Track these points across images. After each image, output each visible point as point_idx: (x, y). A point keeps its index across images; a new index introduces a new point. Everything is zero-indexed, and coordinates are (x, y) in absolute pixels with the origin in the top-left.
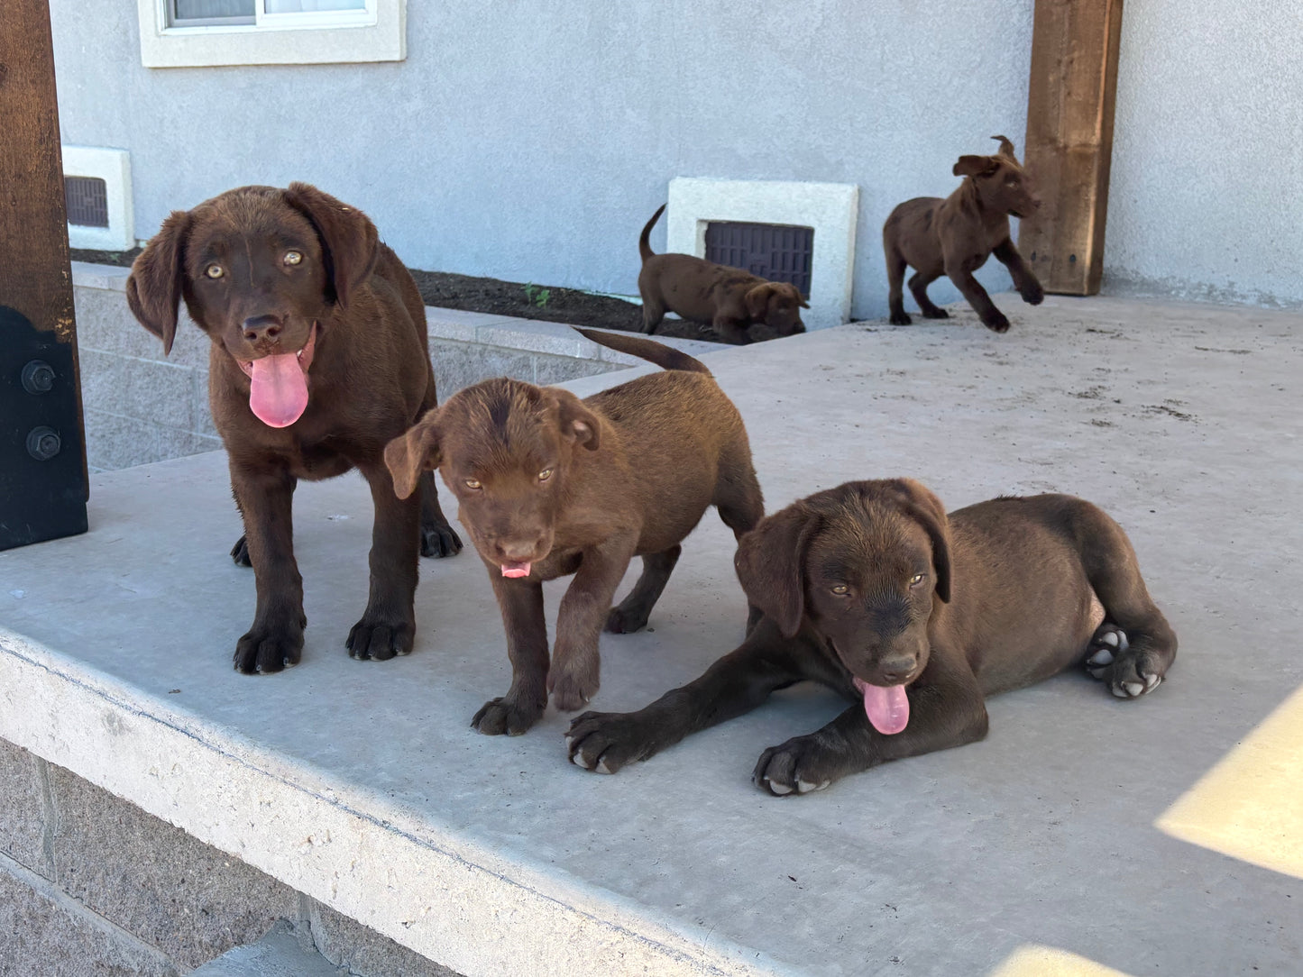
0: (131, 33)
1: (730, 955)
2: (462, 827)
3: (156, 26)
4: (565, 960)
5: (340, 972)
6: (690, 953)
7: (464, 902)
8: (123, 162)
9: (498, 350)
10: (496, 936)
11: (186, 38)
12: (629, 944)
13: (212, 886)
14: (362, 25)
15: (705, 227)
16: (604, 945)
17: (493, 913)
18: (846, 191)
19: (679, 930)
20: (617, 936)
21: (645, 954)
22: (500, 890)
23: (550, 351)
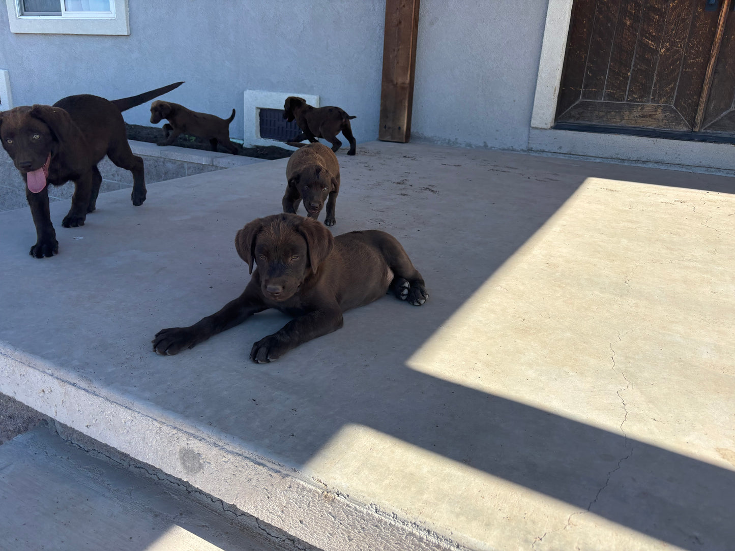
0: (5, 18)
1: (222, 438)
2: (108, 385)
3: (16, 14)
4: (155, 441)
5: (67, 443)
6: (205, 438)
7: (111, 417)
8: (5, 75)
9: (171, 161)
10: (125, 431)
11: (30, 21)
12: (180, 434)
13: (11, 406)
14: (110, 19)
15: (259, 111)
16: (170, 435)
17: (123, 422)
18: (314, 98)
19: (201, 428)
20: (175, 431)
21: (187, 439)
22: (125, 413)
23: (191, 161)
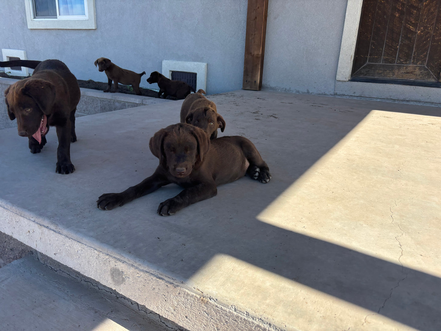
0: (24, 20)
1: (136, 261)
2: (68, 227)
3: (31, 18)
4: (95, 263)
5: (44, 266)
6: (127, 261)
7: (69, 248)
8: (24, 53)
9: (118, 101)
10: (78, 257)
11: (39, 21)
12: (111, 259)
13: (12, 243)
14: (85, 20)
15: (171, 72)
16: (105, 259)
17: (76, 251)
18: (204, 64)
19: (124, 255)
20: (107, 257)
21: (115, 262)
22: (77, 245)
23: (130, 102)
